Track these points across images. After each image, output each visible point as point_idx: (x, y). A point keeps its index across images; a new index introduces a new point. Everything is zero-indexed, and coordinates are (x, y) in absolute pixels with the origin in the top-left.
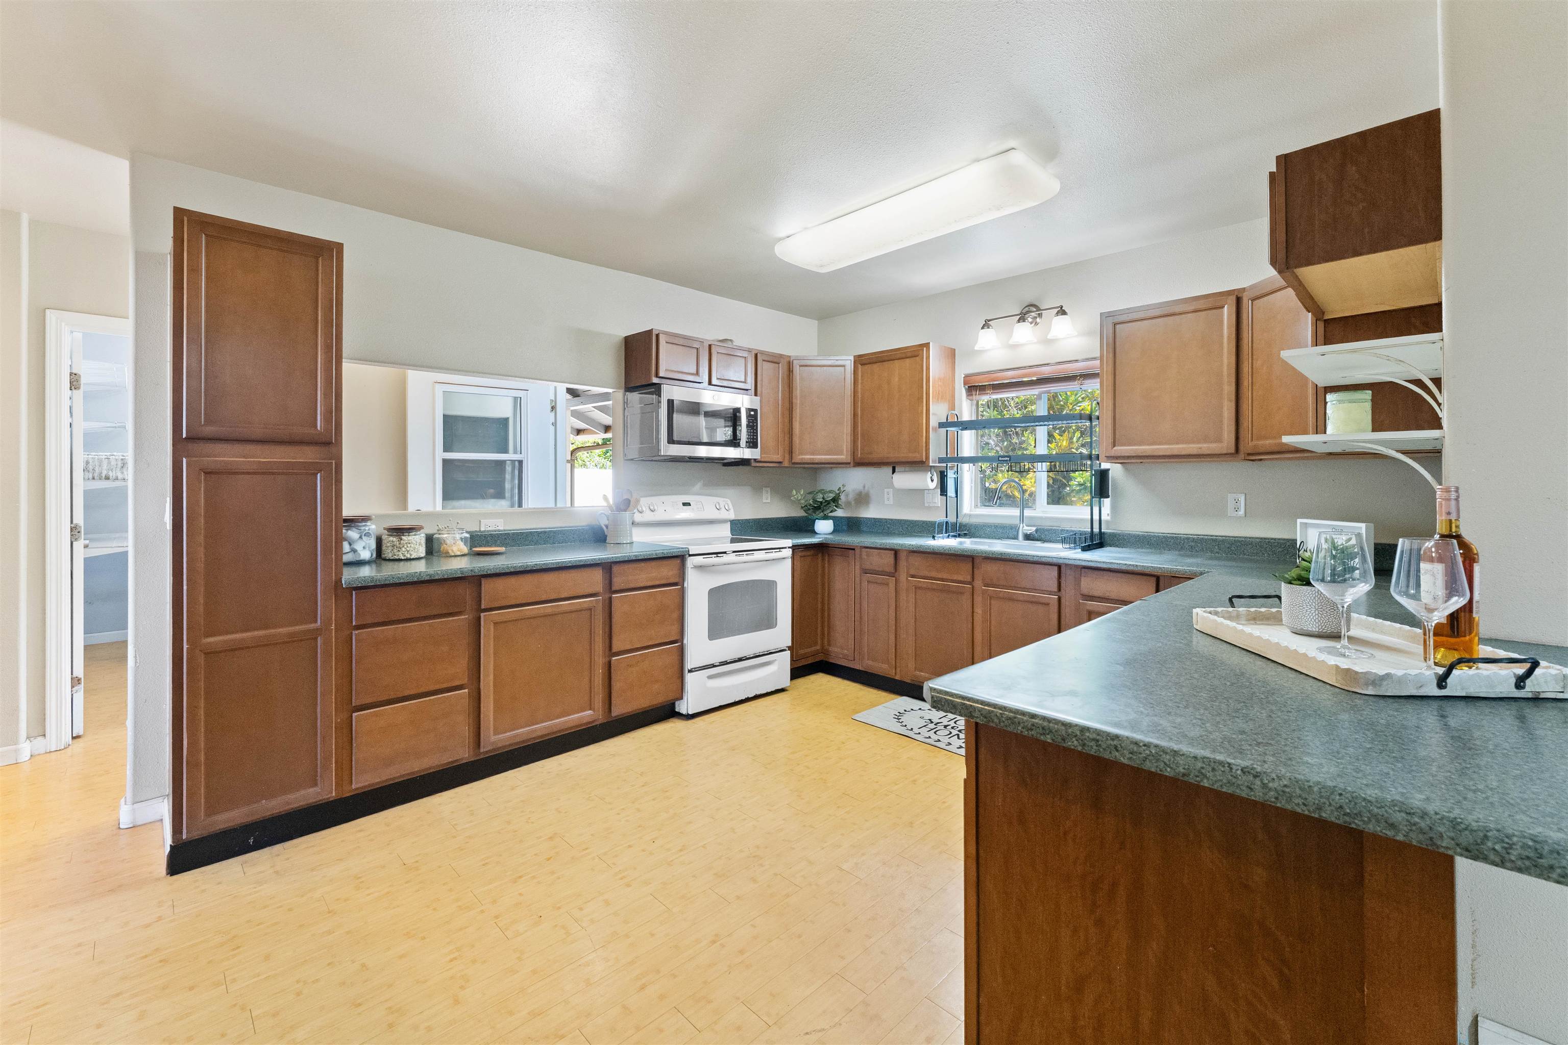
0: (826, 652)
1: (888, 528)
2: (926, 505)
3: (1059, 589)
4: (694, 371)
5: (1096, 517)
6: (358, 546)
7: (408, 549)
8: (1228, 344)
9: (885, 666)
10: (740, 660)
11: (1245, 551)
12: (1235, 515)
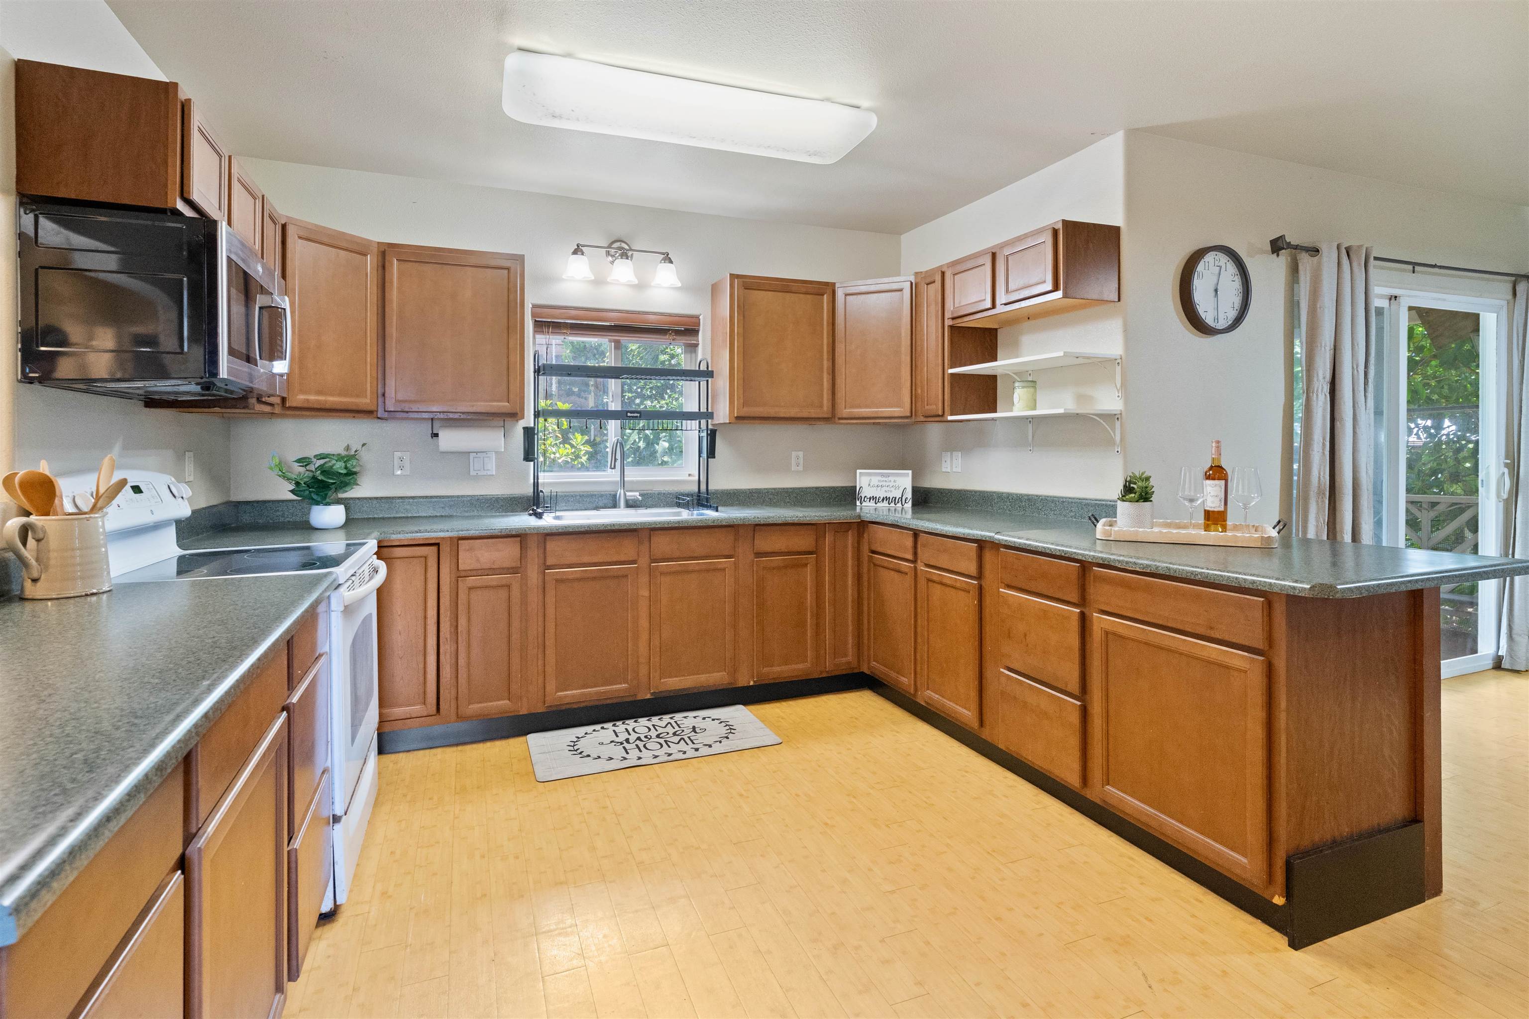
2: (472, 473)
3: (735, 552)
4: (217, 203)
5: (703, 478)
8: (827, 327)
9: (504, 703)
12: (797, 470)
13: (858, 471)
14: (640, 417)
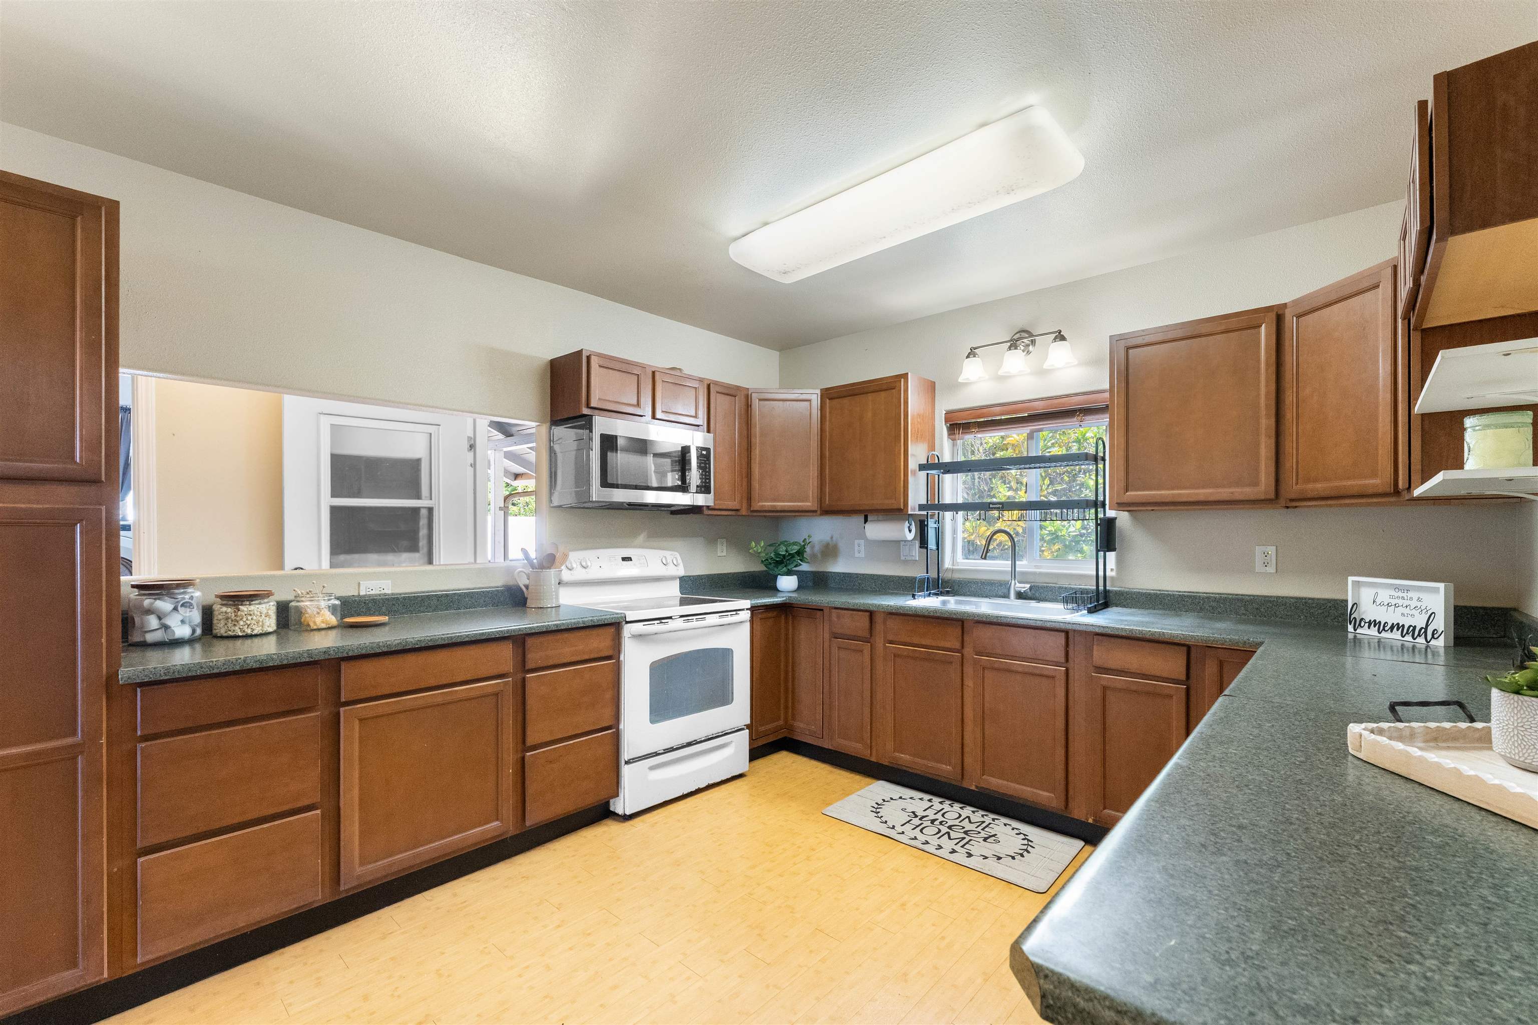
0: (791, 729)
1: (859, 584)
2: (903, 558)
3: (1067, 660)
4: (635, 402)
5: (1101, 573)
6: (173, 621)
7: (248, 622)
8: (1267, 370)
9: (859, 746)
10: (689, 744)
11: (1278, 613)
12: (1264, 571)
13: (1351, 579)
14: (1003, 507)
